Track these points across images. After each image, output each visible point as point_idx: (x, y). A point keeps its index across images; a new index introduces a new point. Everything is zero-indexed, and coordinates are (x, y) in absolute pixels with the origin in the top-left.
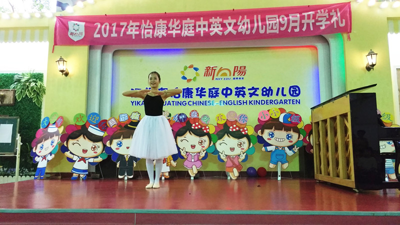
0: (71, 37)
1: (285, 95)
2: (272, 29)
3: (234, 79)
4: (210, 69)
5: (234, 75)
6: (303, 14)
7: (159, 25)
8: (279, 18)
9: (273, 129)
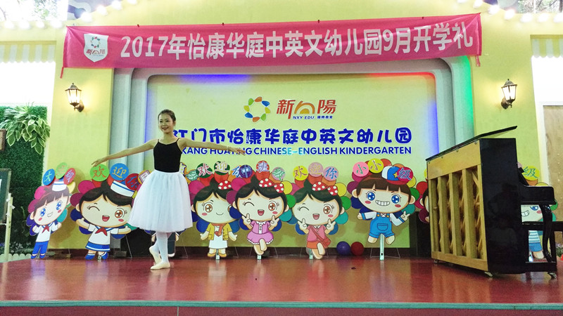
0: (87, 55)
1: (390, 141)
2: (372, 48)
3: (319, 117)
4: (285, 103)
5: (319, 112)
6: (416, 29)
7: (213, 41)
8: (382, 34)
9: (374, 187)
